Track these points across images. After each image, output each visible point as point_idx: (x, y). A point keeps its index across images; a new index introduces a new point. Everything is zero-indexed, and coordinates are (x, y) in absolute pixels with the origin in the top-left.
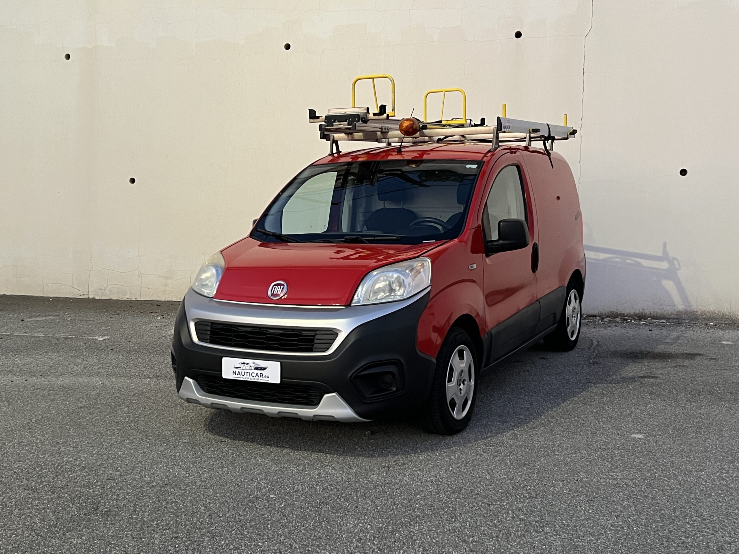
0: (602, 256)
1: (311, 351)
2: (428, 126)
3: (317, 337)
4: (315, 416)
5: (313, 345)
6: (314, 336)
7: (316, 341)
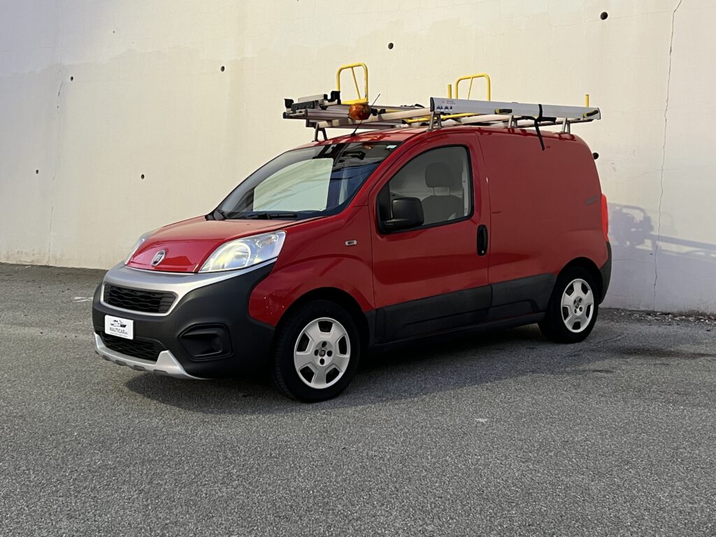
0: (685, 249)
1: (157, 311)
2: (386, 110)
3: (163, 300)
4: (155, 370)
5: (158, 307)
6: (161, 298)
7: (161, 304)
